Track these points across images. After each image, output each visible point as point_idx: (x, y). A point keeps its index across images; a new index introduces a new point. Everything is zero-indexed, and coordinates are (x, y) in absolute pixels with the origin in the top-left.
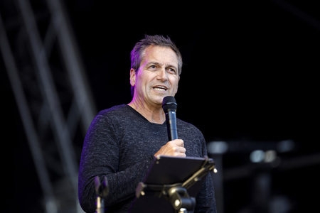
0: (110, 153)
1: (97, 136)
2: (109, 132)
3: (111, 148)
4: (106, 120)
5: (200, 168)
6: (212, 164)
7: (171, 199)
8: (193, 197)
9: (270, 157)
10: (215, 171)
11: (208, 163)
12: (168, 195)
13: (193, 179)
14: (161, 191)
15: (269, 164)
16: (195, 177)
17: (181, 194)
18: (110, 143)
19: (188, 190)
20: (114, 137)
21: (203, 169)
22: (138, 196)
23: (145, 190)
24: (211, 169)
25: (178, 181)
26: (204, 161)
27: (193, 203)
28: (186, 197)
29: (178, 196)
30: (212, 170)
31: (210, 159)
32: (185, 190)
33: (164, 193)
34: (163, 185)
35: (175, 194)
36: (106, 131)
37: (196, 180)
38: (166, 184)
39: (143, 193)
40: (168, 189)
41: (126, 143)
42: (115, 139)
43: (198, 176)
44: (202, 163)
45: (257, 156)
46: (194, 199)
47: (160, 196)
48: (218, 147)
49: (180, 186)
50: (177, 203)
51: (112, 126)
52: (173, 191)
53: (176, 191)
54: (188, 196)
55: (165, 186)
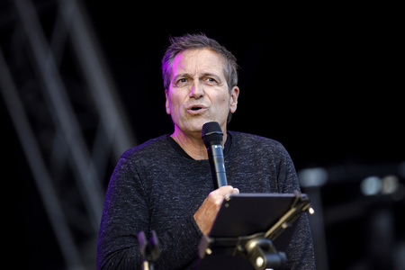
0: (136, 216)
1: (117, 192)
2: (133, 185)
3: (138, 209)
4: (129, 166)
5: (289, 209)
6: (306, 202)
7: (249, 257)
8: (283, 250)
9: (390, 186)
10: (311, 211)
11: (300, 201)
12: (245, 251)
13: (281, 225)
14: (235, 246)
15: (389, 196)
16: (282, 223)
17: (264, 249)
18: (135, 201)
19: (274, 243)
20: (140, 191)
21: (293, 210)
22: (202, 255)
23: (211, 246)
24: (304, 209)
25: (259, 230)
26: (294, 198)
27: (282, 260)
28: (272, 253)
29: (261, 251)
30: (307, 211)
31: (303, 195)
32: (269, 242)
33: (240, 248)
34: (237, 237)
35: (255, 248)
36: (129, 184)
37: (284, 226)
38: (242, 235)
39: (209, 252)
40: (245, 243)
41: (154, 199)
42: (142, 195)
43: (287, 221)
44: (291, 202)
45: (371, 186)
46: (283, 255)
47: (234, 254)
48: (314, 177)
49: (262, 237)
50: (260, 261)
51: (137, 176)
52: (253, 244)
53: (257, 245)
54: (275, 251)
55: (240, 238)
